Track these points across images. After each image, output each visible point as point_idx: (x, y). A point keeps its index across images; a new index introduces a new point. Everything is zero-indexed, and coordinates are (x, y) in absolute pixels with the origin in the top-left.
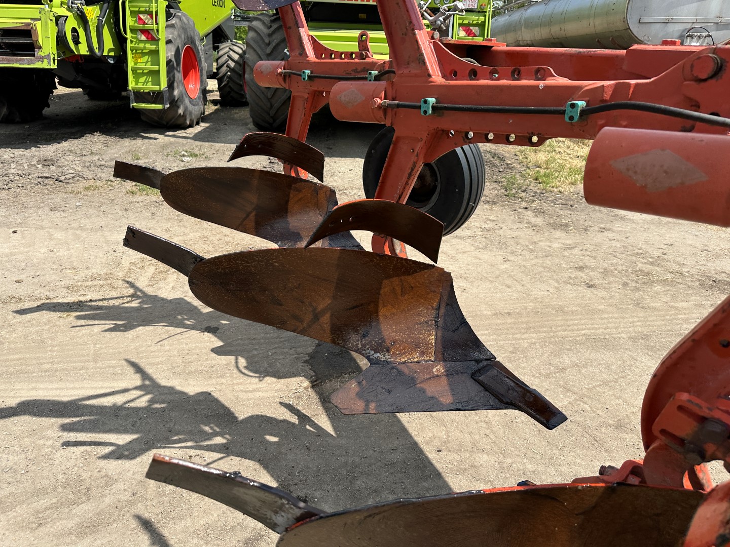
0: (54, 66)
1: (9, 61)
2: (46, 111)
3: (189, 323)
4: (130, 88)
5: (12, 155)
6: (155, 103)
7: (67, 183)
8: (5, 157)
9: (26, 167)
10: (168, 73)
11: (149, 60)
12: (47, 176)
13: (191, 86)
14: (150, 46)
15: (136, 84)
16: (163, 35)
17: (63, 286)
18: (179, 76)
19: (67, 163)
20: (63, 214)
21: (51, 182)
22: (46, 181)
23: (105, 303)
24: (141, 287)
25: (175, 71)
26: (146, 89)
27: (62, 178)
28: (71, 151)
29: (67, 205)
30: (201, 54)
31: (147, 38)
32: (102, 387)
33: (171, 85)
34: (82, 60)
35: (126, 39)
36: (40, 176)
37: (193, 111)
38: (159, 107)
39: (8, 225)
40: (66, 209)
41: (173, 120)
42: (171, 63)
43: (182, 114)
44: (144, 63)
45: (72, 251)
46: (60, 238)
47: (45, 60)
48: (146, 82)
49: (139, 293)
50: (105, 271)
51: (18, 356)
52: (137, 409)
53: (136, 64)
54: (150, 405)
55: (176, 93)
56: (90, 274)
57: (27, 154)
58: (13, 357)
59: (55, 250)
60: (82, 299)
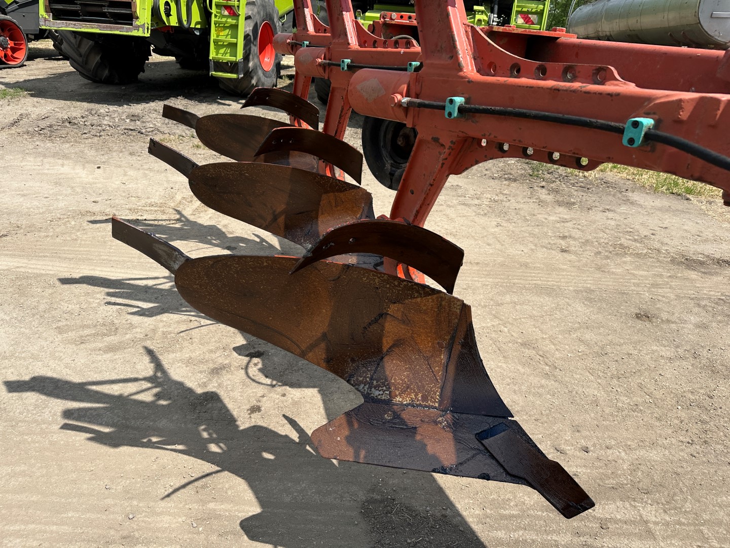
0: (148, 35)
1: (111, 29)
2: (141, 76)
3: (215, 242)
4: (211, 58)
5: (107, 110)
6: (231, 72)
7: (147, 135)
8: (102, 111)
9: (117, 121)
10: (245, 46)
11: (230, 33)
12: (132, 128)
13: (266, 60)
14: (231, 21)
15: (217, 55)
16: (243, 12)
17: (127, 208)
18: (255, 49)
19: (150, 119)
20: (139, 158)
21: (134, 134)
22: (130, 132)
23: (156, 223)
24: (186, 215)
25: (252, 45)
26: (225, 59)
27: (144, 131)
28: (156, 111)
29: (143, 152)
30: (278, 30)
31: (230, 13)
32: (140, 274)
33: (246, 58)
34: (172, 31)
35: (211, 13)
36: (127, 127)
37: (266, 83)
38: (234, 76)
39: (94, 163)
40: (141, 154)
41: (247, 89)
42: (249, 37)
43: (255, 84)
44: (225, 36)
45: (139, 185)
46: (132, 175)
47: (141, 29)
48: (225, 53)
49: (183, 219)
50: (161, 201)
51: (85, 249)
52: (162, 290)
53: (218, 36)
54: (172, 289)
55: (251, 64)
56: (149, 202)
57: (119, 110)
58: (82, 249)
59: (126, 183)
60: (140, 218)
